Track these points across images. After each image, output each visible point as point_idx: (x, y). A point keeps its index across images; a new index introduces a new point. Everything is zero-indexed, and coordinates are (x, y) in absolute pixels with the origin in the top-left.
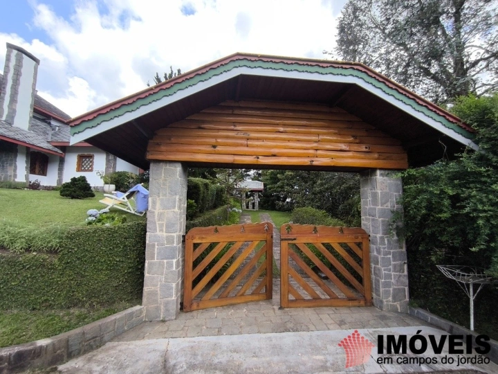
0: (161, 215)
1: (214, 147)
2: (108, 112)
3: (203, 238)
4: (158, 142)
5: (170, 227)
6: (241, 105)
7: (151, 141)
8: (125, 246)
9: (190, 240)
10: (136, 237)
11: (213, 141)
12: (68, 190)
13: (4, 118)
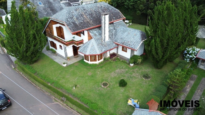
13: (103, 40)
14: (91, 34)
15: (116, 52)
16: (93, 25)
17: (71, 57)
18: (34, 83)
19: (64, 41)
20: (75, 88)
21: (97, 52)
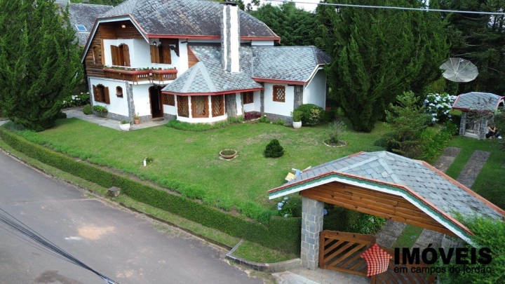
0: (307, 222)
3: (330, 236)
5: (311, 229)
9: (323, 236)
13: (225, 69)
14: (195, 53)
15: (259, 110)
16: (200, 33)
17: (145, 117)
18: (37, 168)
19: (129, 69)
20: (147, 163)
21: (209, 87)
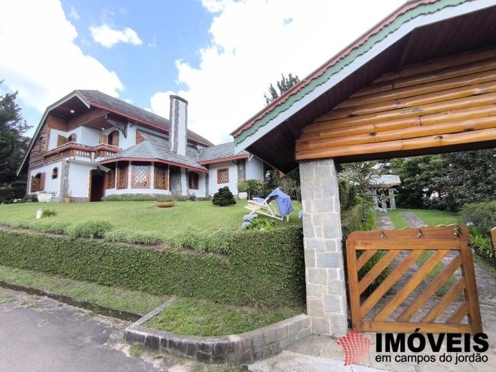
0: (317, 218)
1: (373, 134)
2: (264, 117)
3: (366, 244)
4: (305, 140)
5: (328, 231)
6: (403, 76)
7: (298, 141)
8: (282, 251)
9: (351, 246)
10: (292, 242)
11: (370, 127)
12: (217, 200)
13: (172, 150)
14: (143, 136)
15: (204, 195)
17: (80, 199)
21: (152, 155)
